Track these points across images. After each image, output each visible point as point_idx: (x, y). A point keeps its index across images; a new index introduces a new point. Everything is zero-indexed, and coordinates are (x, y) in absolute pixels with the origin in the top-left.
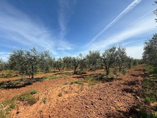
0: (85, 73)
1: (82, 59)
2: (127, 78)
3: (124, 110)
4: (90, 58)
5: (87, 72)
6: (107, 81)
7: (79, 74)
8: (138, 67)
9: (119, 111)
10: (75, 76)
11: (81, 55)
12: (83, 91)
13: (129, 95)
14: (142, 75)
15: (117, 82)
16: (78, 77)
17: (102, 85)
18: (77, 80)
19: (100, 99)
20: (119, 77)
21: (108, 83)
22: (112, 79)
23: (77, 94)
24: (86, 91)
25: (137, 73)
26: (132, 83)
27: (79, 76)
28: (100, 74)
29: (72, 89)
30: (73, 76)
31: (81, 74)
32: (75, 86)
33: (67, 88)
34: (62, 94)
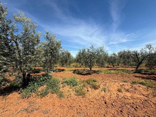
7: (145, 74)
10: (138, 75)
16: (143, 78)
18: (143, 81)
27: (145, 76)
29: (135, 89)
30: (134, 74)
31: (149, 74)
32: (139, 87)
33: (128, 86)
34: (122, 90)
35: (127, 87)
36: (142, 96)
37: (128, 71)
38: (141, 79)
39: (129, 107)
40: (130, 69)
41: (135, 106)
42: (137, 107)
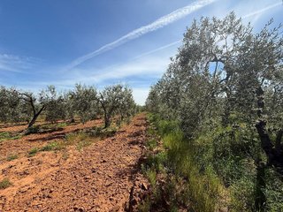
0: (62, 129)
1: (56, 98)
2: (131, 129)
3: (134, 163)
4: (77, 99)
5: (64, 126)
6: (108, 136)
7: (45, 132)
8: (141, 115)
9: (130, 166)
10: (33, 137)
11: (52, 90)
12: (68, 160)
13: (136, 146)
14: (144, 125)
15: (121, 135)
16: (44, 139)
17: (101, 143)
18: (45, 144)
19: (104, 161)
20: (121, 130)
21: (109, 139)
22: (114, 133)
23: (58, 168)
24: (75, 158)
25: (139, 122)
26: (137, 134)
27: (45, 136)
28: (94, 128)
29: (39, 163)
30: (25, 138)
31: (50, 132)
32: (43, 156)
33: (21, 164)
34: (11, 181)
35: (20, 169)
36: (52, 169)
37: (11, 135)
38: (41, 142)
39: (36, 202)
40: (16, 129)
41: (47, 193)
42: (51, 192)
